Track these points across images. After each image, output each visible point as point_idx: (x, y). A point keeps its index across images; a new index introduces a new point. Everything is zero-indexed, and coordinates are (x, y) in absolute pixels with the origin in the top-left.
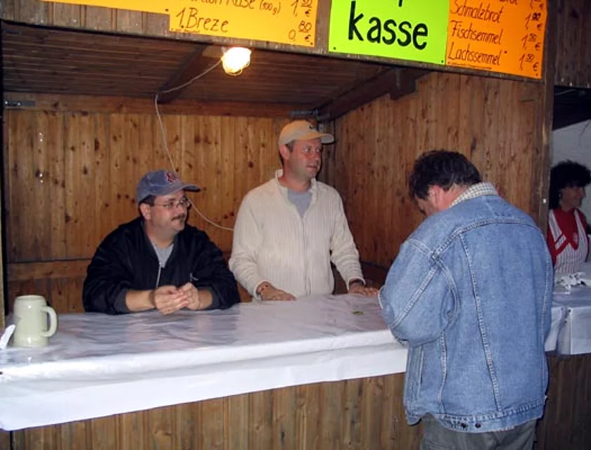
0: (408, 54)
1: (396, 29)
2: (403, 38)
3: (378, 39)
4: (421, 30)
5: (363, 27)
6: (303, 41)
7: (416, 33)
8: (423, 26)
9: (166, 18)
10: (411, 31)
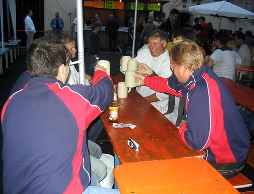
2: (110, 7)
7: (112, 7)
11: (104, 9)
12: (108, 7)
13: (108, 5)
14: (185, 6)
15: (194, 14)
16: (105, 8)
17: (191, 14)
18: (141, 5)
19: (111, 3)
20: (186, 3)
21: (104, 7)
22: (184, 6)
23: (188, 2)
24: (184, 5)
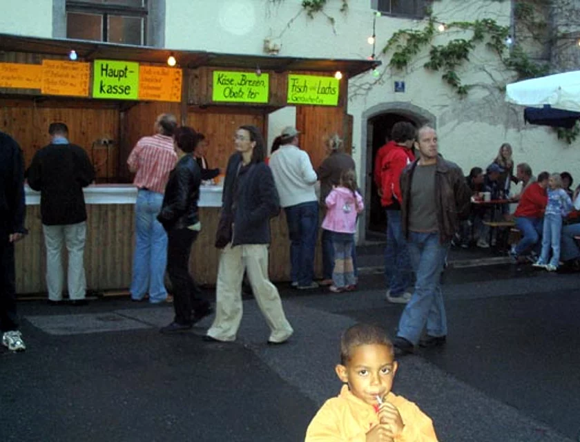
0: (123, 97)
1: (118, 89)
2: (120, 91)
3: (111, 93)
4: (128, 88)
5: (105, 89)
6: (84, 94)
7: (126, 89)
8: (129, 87)
9: (40, 90)
10: (124, 89)
11: (88, 103)
12: (111, 89)
13: (110, 81)
14: (403, 85)
15: (435, 118)
16: (97, 94)
17: (426, 116)
18: (257, 83)
19: (122, 74)
20: (403, 73)
21: (91, 89)
22: (400, 86)
23: (412, 71)
24: (400, 80)
